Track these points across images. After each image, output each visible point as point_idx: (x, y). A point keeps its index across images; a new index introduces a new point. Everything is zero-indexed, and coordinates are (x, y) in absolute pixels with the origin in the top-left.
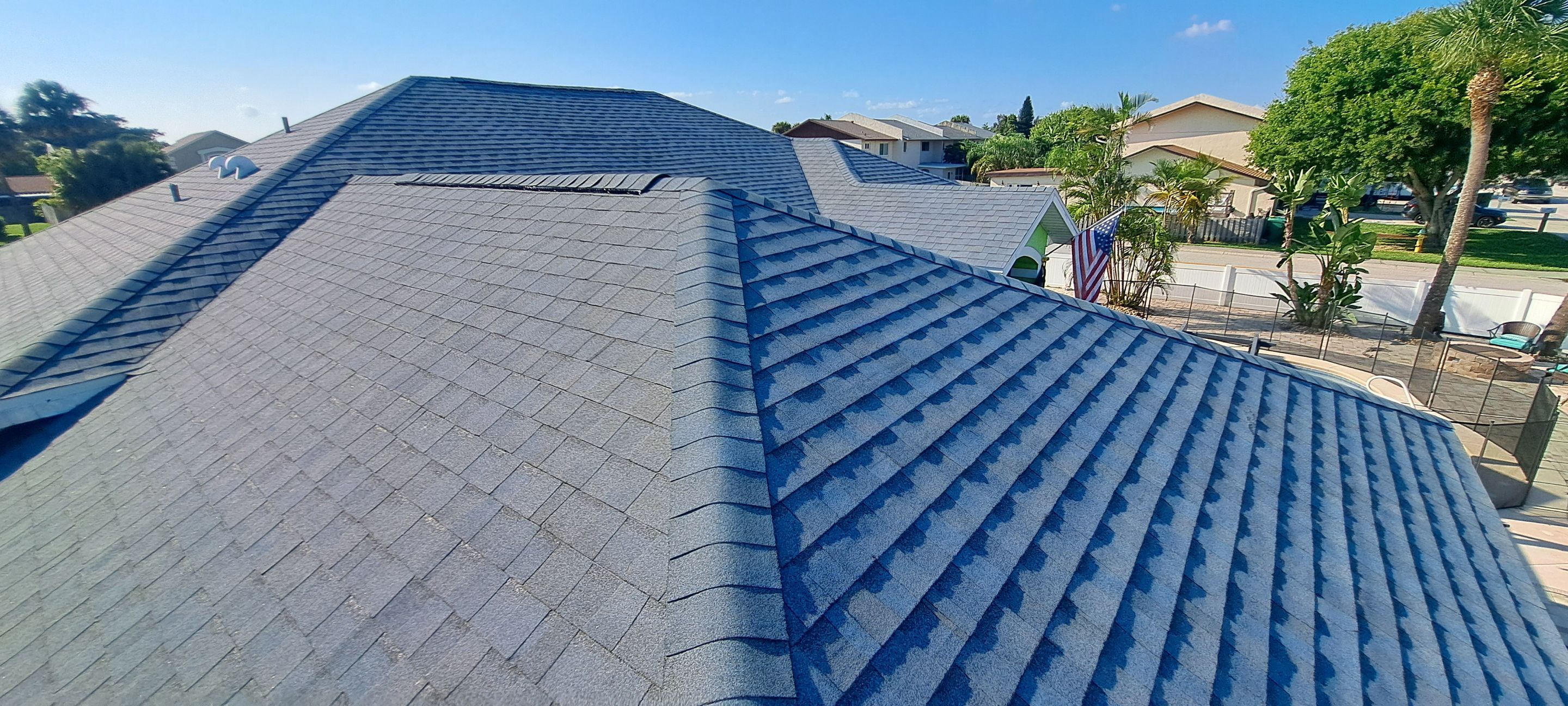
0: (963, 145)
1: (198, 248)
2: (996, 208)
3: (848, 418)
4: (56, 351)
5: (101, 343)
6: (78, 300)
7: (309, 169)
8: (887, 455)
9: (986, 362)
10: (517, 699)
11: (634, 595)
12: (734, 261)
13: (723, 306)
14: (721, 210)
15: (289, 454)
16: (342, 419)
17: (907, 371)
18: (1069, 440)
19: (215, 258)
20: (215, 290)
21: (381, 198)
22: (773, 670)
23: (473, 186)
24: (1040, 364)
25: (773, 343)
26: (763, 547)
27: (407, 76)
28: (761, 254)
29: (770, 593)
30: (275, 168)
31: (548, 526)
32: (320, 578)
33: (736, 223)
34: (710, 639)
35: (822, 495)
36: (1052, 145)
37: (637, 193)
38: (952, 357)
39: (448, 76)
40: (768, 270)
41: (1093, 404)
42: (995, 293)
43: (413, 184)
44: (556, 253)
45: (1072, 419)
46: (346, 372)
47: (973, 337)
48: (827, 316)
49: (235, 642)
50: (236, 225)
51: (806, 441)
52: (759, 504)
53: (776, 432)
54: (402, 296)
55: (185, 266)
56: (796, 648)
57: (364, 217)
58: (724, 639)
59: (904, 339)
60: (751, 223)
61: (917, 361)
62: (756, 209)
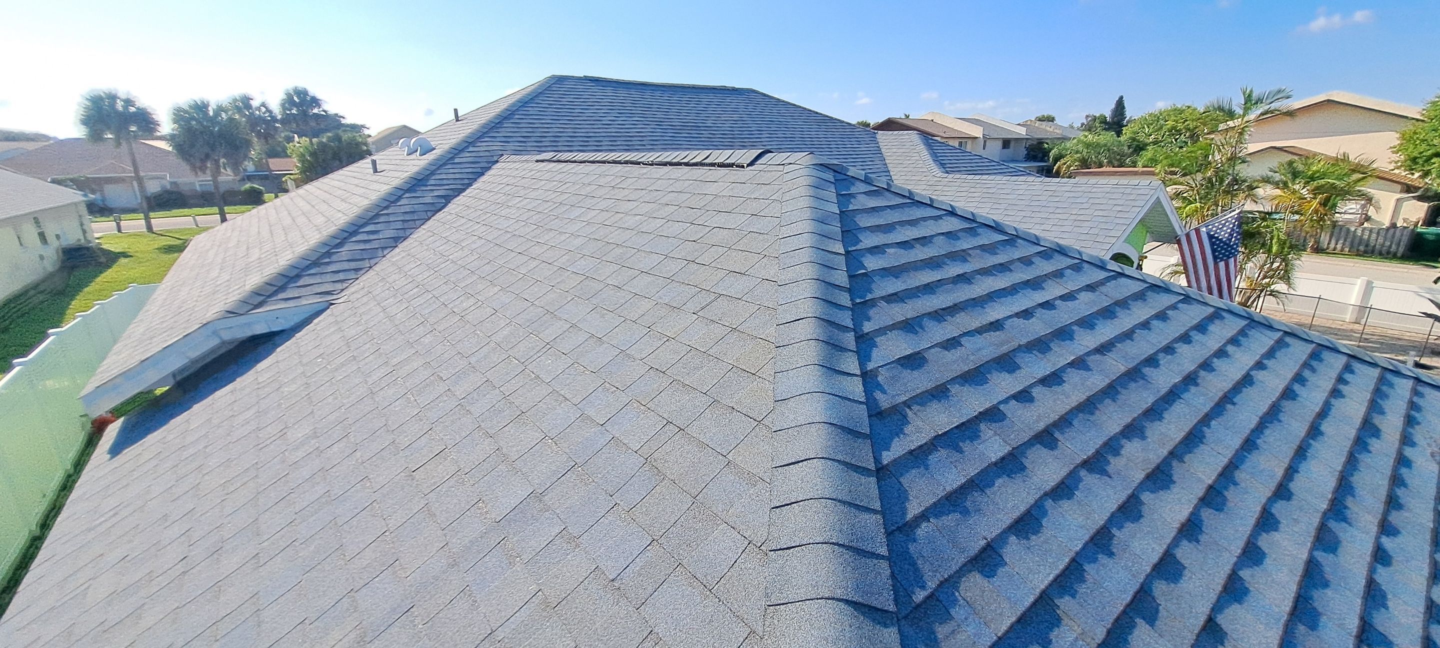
0: (1047, 144)
1: (386, 208)
2: (1091, 201)
3: (953, 391)
4: (285, 280)
5: (314, 276)
6: (303, 243)
7: (471, 149)
8: (996, 434)
9: (1103, 349)
10: (619, 621)
11: (734, 538)
12: (836, 228)
13: (826, 269)
14: (824, 182)
15: (442, 375)
16: (483, 348)
17: (1013, 350)
18: (1203, 443)
19: (397, 216)
20: (397, 241)
21: (524, 173)
22: (881, 641)
23: (598, 162)
24: (1165, 358)
25: (874, 309)
26: (867, 510)
27: (549, 75)
28: (862, 225)
29: (877, 559)
30: (446, 147)
31: (653, 461)
32: (457, 481)
33: (839, 195)
34: (814, 596)
35: (928, 465)
36: (1147, 145)
37: (743, 167)
38: (1063, 340)
39: (581, 74)
40: (868, 241)
41: (1229, 406)
42: (1108, 279)
43: (549, 161)
44: (668, 218)
45: (1206, 420)
46: (489, 311)
47: (1087, 323)
48: (929, 288)
49: (387, 525)
50: (415, 191)
51: (909, 407)
52: (864, 465)
53: (878, 395)
54: (537, 250)
55: (377, 221)
56: (903, 622)
57: (510, 187)
58: (829, 599)
59: (1010, 317)
60: (852, 196)
61: (1024, 341)
62: (858, 183)
